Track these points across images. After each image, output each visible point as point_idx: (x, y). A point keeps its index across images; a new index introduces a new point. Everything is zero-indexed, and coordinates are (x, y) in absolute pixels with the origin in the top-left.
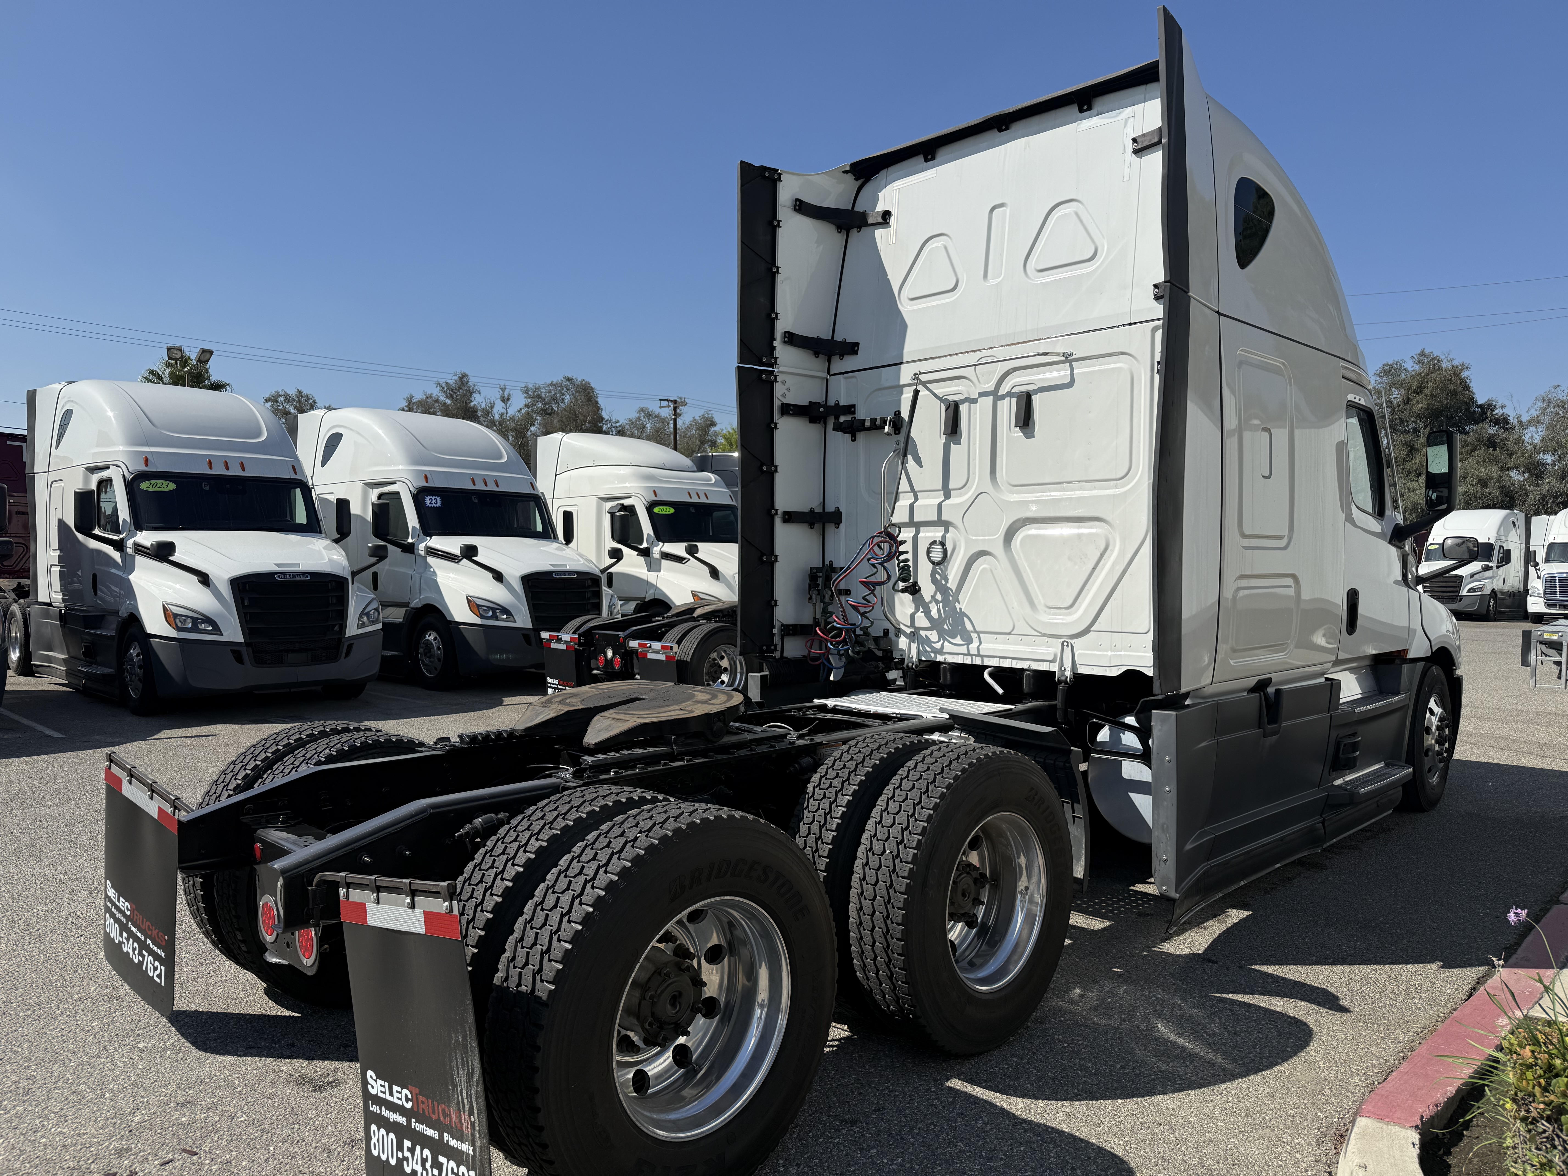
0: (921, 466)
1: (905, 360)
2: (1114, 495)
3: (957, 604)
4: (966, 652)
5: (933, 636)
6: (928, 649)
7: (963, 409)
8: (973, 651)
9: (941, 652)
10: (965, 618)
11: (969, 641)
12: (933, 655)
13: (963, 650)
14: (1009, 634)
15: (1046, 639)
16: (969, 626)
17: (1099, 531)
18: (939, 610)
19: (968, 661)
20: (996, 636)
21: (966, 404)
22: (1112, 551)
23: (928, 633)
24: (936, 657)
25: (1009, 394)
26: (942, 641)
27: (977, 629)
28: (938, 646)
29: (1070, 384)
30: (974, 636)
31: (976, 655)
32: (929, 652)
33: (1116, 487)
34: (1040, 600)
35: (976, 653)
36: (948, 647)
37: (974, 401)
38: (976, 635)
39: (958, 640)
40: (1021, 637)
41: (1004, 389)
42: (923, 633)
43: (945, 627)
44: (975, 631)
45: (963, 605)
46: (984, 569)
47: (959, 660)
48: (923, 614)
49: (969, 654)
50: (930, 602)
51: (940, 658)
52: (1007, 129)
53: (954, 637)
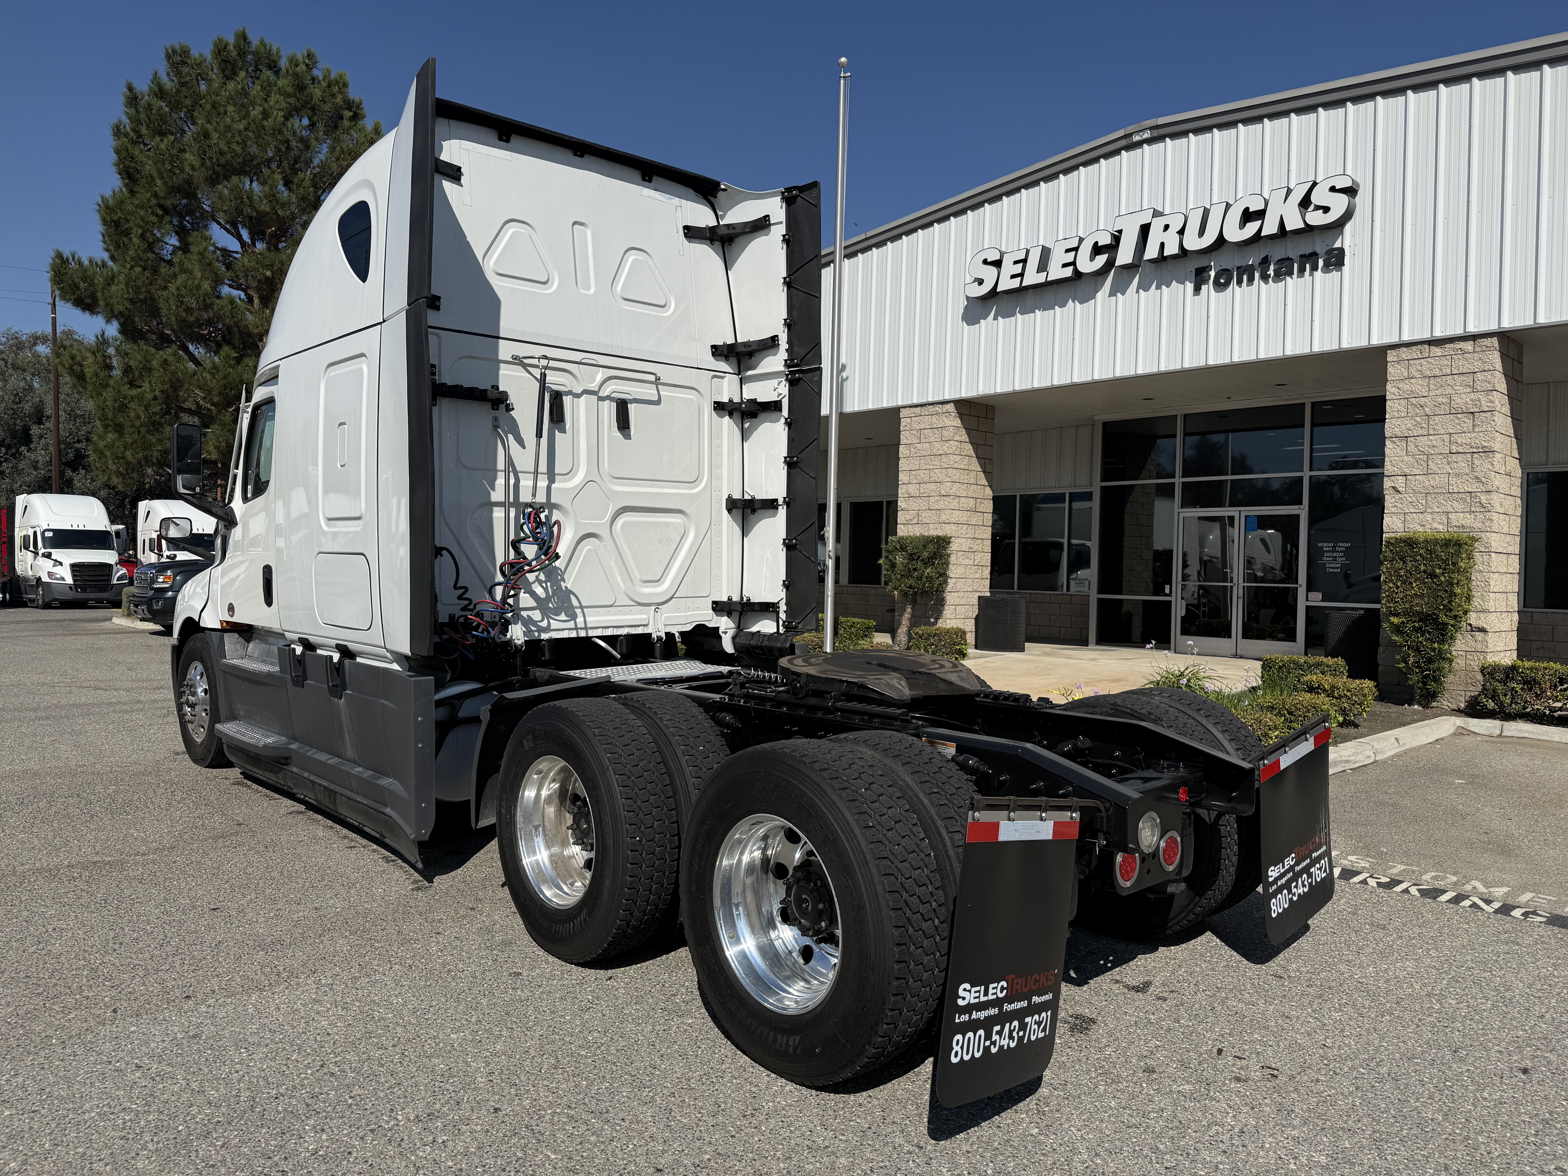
0: (524, 447)
1: (501, 335)
2: (691, 494)
3: (562, 583)
4: (574, 626)
5: (536, 615)
6: (533, 628)
7: (567, 400)
8: (581, 624)
9: (548, 629)
10: (572, 596)
11: (573, 617)
12: (536, 634)
13: (571, 624)
14: (611, 606)
15: (640, 608)
16: (575, 602)
17: (679, 521)
18: (546, 589)
19: (573, 634)
20: (598, 610)
21: (569, 397)
22: (688, 536)
23: (530, 613)
24: (539, 635)
25: (608, 398)
26: (546, 621)
27: (583, 604)
28: (544, 624)
29: (658, 402)
30: (578, 611)
31: (581, 629)
32: (532, 631)
33: (689, 488)
34: (637, 576)
35: (583, 626)
36: (554, 624)
37: (578, 396)
38: (580, 610)
39: (563, 617)
40: (619, 608)
41: (604, 393)
42: (524, 614)
43: (550, 605)
44: (581, 607)
45: (569, 583)
46: (588, 550)
47: (565, 635)
48: (527, 595)
49: (576, 629)
50: (534, 582)
51: (545, 636)
52: (582, 156)
53: (558, 614)
